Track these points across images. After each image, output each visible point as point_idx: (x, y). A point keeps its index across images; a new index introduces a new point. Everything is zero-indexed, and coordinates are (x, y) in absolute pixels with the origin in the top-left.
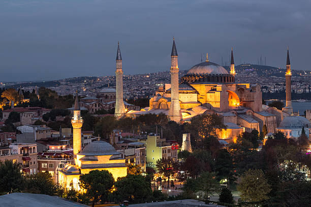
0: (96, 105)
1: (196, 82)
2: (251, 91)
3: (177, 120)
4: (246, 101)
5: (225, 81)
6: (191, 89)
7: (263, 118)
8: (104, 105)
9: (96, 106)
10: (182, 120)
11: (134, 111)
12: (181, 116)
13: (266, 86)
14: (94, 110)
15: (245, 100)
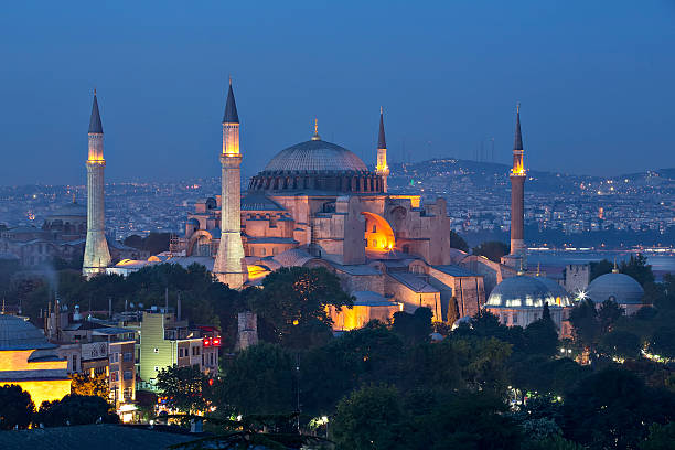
0: (41, 247)
1: (286, 190)
2: (423, 214)
3: (235, 282)
4: (410, 240)
5: (358, 188)
6: (273, 206)
7: (450, 281)
8: (61, 249)
9: (41, 252)
10: (247, 282)
11: (132, 262)
12: (245, 272)
13: (490, 214)
14: (36, 260)
15: (407, 236)
